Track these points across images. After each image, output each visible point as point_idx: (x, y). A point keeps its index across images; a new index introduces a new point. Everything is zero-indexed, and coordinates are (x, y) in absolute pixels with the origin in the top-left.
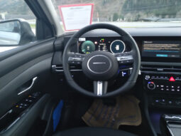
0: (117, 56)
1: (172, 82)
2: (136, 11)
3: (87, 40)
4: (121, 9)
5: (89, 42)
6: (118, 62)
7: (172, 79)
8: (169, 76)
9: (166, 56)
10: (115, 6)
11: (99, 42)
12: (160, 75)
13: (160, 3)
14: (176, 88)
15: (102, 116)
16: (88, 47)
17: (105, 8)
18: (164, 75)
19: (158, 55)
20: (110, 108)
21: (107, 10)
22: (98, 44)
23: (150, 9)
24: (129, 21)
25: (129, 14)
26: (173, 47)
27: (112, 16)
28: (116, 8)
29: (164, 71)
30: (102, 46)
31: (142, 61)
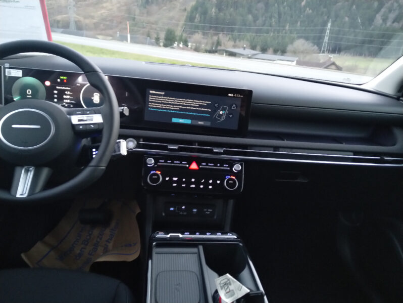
0: (70, 114)
1: (194, 170)
2: (212, 32)
3: (25, 75)
4: (182, 22)
5: (30, 80)
6: (73, 126)
7: (194, 166)
8: (190, 160)
9: (188, 122)
10: (171, 14)
11: (54, 83)
12: (173, 158)
13: (260, 21)
14: (197, 183)
15: (77, 251)
16: (29, 92)
17: (149, 14)
18: (181, 159)
19: (175, 120)
20: (96, 232)
21: (152, 19)
22: (52, 88)
23: (240, 31)
24: (197, 50)
25: (198, 36)
26: (201, 106)
27: (162, 35)
28: (171, 18)
29: (180, 149)
30: (62, 93)
31: (122, 127)
